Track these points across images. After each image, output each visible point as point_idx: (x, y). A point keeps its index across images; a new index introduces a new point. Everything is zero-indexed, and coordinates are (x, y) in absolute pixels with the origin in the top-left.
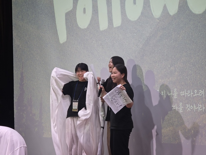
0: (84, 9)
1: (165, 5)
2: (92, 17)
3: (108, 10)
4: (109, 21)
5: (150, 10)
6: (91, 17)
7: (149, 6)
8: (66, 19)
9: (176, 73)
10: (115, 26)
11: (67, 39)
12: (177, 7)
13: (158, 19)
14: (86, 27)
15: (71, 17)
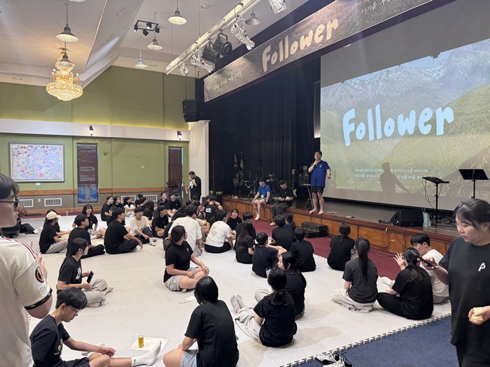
0: (361, 131)
3: (374, 131)
4: (374, 136)
5: (398, 132)
6: (365, 134)
7: (398, 130)
8: (350, 135)
10: (378, 139)
11: (350, 144)
12: (413, 131)
13: (402, 136)
14: (361, 139)
15: (353, 134)
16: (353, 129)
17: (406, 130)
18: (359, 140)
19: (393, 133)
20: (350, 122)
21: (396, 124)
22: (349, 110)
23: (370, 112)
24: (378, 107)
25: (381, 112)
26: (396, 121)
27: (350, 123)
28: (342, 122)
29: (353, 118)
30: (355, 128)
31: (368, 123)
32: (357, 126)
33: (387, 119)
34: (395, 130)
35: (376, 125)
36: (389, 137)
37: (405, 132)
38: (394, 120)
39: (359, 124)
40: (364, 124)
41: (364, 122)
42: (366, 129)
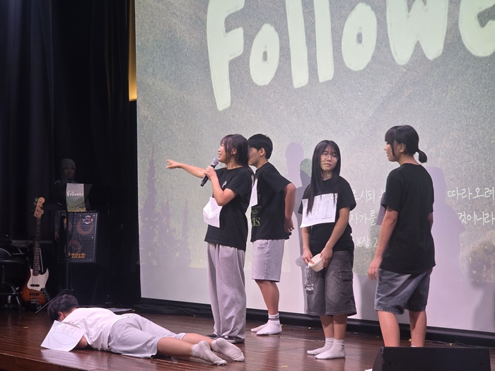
0: (265, 54)
1: (418, 42)
2: (279, 65)
3: (308, 55)
4: (310, 72)
5: (390, 51)
6: (277, 65)
7: (388, 45)
8: (230, 71)
9: (440, 159)
10: (321, 80)
11: (232, 103)
12: (441, 47)
13: (404, 67)
14: (267, 83)
15: (239, 67)
16: (238, 50)
17: (418, 45)
18: (260, 87)
19: (373, 57)
20: (230, 24)
21: (382, 25)
26: (381, 13)
27: (228, 29)
28: (204, 24)
29: (239, 9)
30: (245, 44)
31: (286, 26)
32: (253, 38)
33: (353, 8)
34: (377, 48)
35: (314, 31)
36: (360, 71)
37: (415, 51)
38: (374, 9)
39: (258, 30)
40: (276, 30)
41: (274, 24)
42: (282, 49)
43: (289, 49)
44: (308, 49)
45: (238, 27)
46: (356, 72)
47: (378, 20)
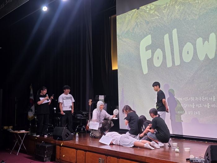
0: (158, 57)
1: (207, 54)
2: (163, 61)
3: (172, 58)
4: (172, 63)
5: (198, 56)
7: (197, 55)
8: (147, 62)
9: (215, 88)
10: (176, 65)
11: (148, 72)
12: (214, 55)
13: (202, 61)
14: (159, 66)
15: (150, 61)
16: (150, 56)
17: (206, 55)
18: (157, 67)
19: (192, 58)
20: (147, 49)
21: (195, 49)
22: (145, 36)
23: (166, 37)
24: (175, 32)
25: (178, 37)
26: (194, 45)
28: (139, 49)
29: (150, 44)
30: (152, 54)
31: (165, 49)
32: (154, 53)
33: (186, 44)
34: (194, 55)
35: (173, 51)
36: (188, 62)
37: (205, 56)
38: (192, 44)
39: (156, 50)
40: (161, 50)
41: (161, 48)
42: (163, 56)
43: (166, 56)
44: (172, 56)
45: (149, 49)
46: (187, 63)
47: (194, 47)
